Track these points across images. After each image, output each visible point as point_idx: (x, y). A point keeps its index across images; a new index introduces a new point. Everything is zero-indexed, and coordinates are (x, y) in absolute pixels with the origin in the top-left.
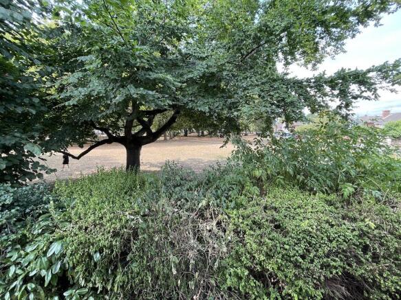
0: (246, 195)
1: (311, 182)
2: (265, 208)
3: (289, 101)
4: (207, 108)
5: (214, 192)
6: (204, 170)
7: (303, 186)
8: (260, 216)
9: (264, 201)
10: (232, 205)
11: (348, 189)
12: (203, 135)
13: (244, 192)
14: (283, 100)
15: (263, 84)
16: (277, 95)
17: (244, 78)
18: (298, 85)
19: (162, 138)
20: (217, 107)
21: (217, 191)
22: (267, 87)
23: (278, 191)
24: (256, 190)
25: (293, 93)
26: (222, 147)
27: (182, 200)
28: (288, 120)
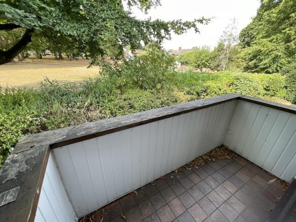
0: (113, 95)
1: (145, 85)
2: (125, 100)
3: (133, 34)
4: (75, 32)
5: (93, 95)
6: (81, 84)
7: (141, 87)
8: (122, 103)
9: (124, 97)
10: (107, 101)
11: (159, 86)
12: (61, 58)
13: (112, 93)
14: (129, 33)
15: (116, 18)
16: (126, 29)
17: (102, 10)
18: (137, 24)
19: (16, 60)
20: (84, 32)
21: (95, 95)
22: (119, 22)
23: (130, 91)
24: (118, 91)
25: (135, 29)
26: (89, 67)
27: (72, 103)
28: (133, 48)
